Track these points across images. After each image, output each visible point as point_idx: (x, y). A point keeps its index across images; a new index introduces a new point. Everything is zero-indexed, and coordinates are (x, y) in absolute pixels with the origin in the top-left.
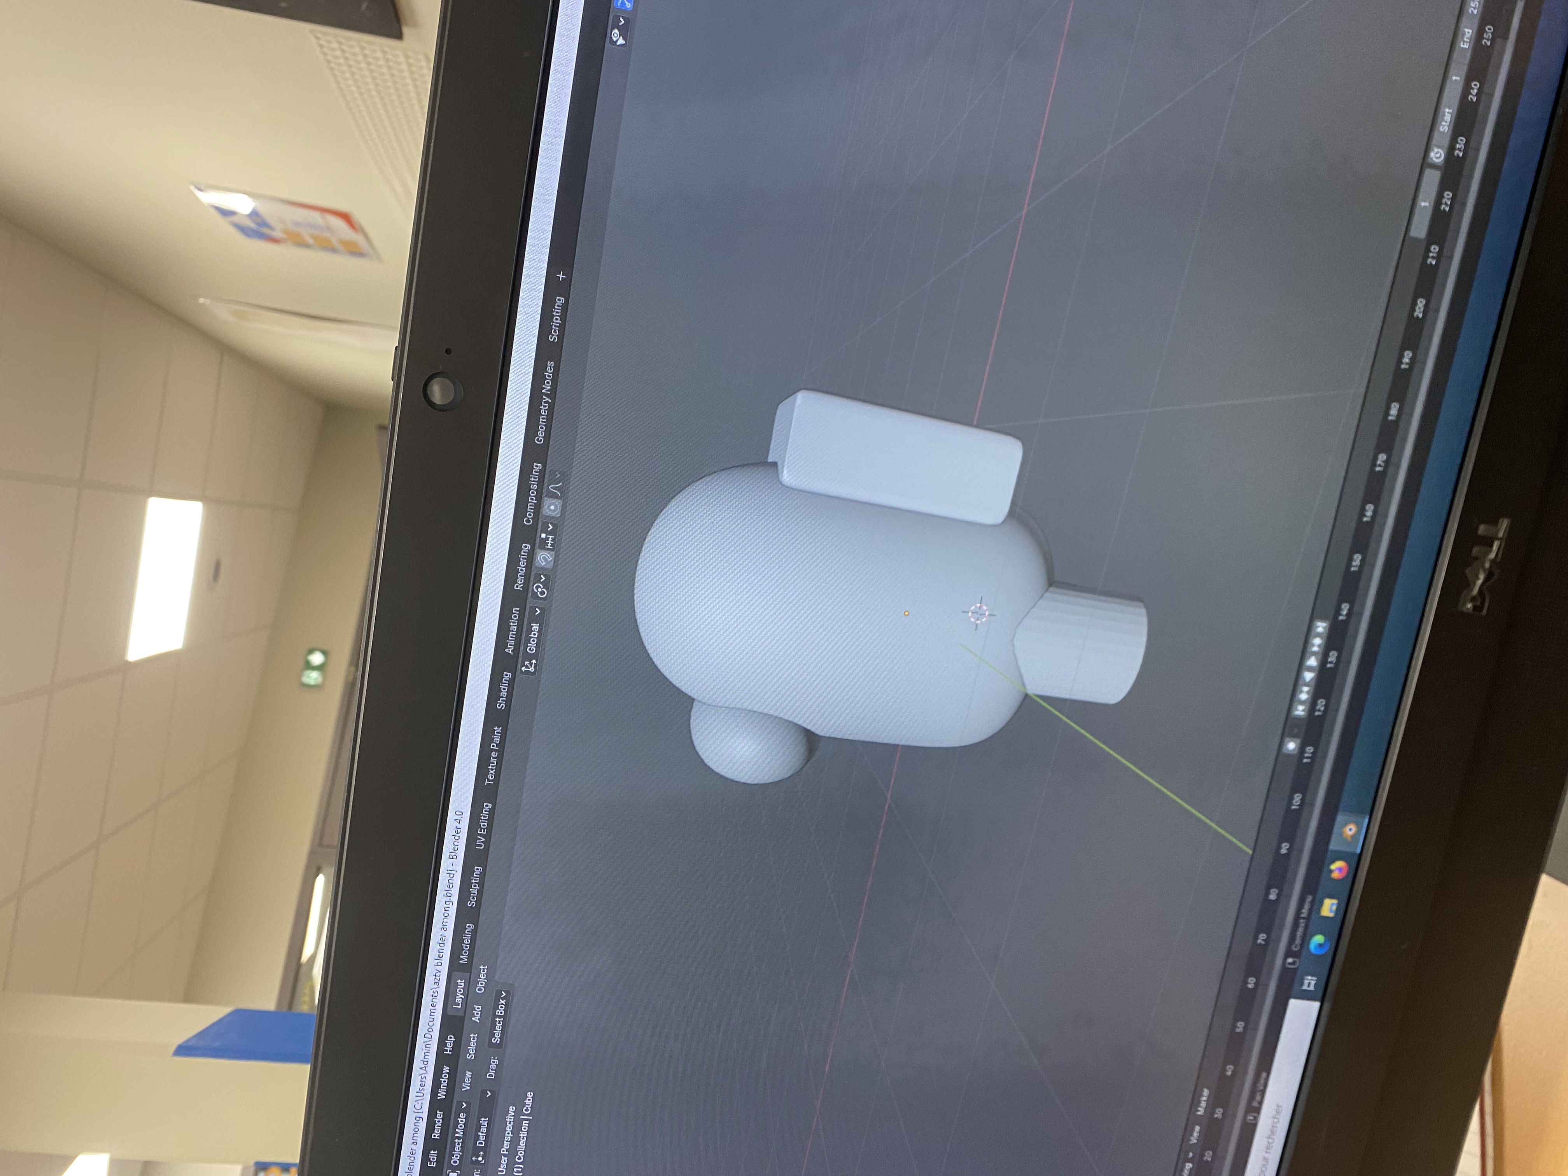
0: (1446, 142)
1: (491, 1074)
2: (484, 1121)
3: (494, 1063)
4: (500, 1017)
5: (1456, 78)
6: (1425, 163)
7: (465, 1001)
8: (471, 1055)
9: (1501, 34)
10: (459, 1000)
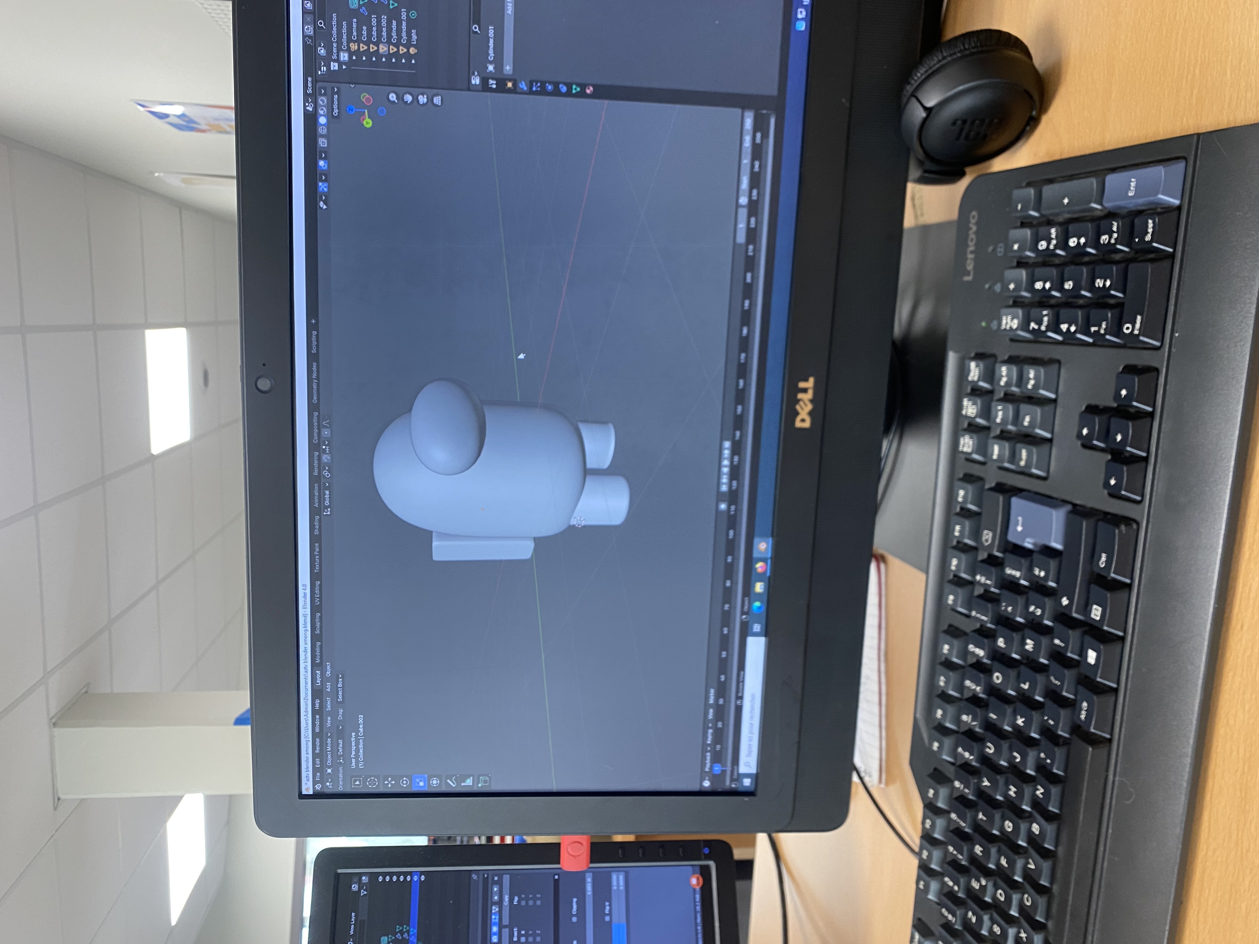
0: (747, 193)
1: (340, 717)
2: (340, 741)
3: (341, 711)
4: (340, 688)
5: (746, 161)
6: (738, 206)
7: (322, 681)
8: (329, 708)
9: (765, 136)
10: (319, 681)
